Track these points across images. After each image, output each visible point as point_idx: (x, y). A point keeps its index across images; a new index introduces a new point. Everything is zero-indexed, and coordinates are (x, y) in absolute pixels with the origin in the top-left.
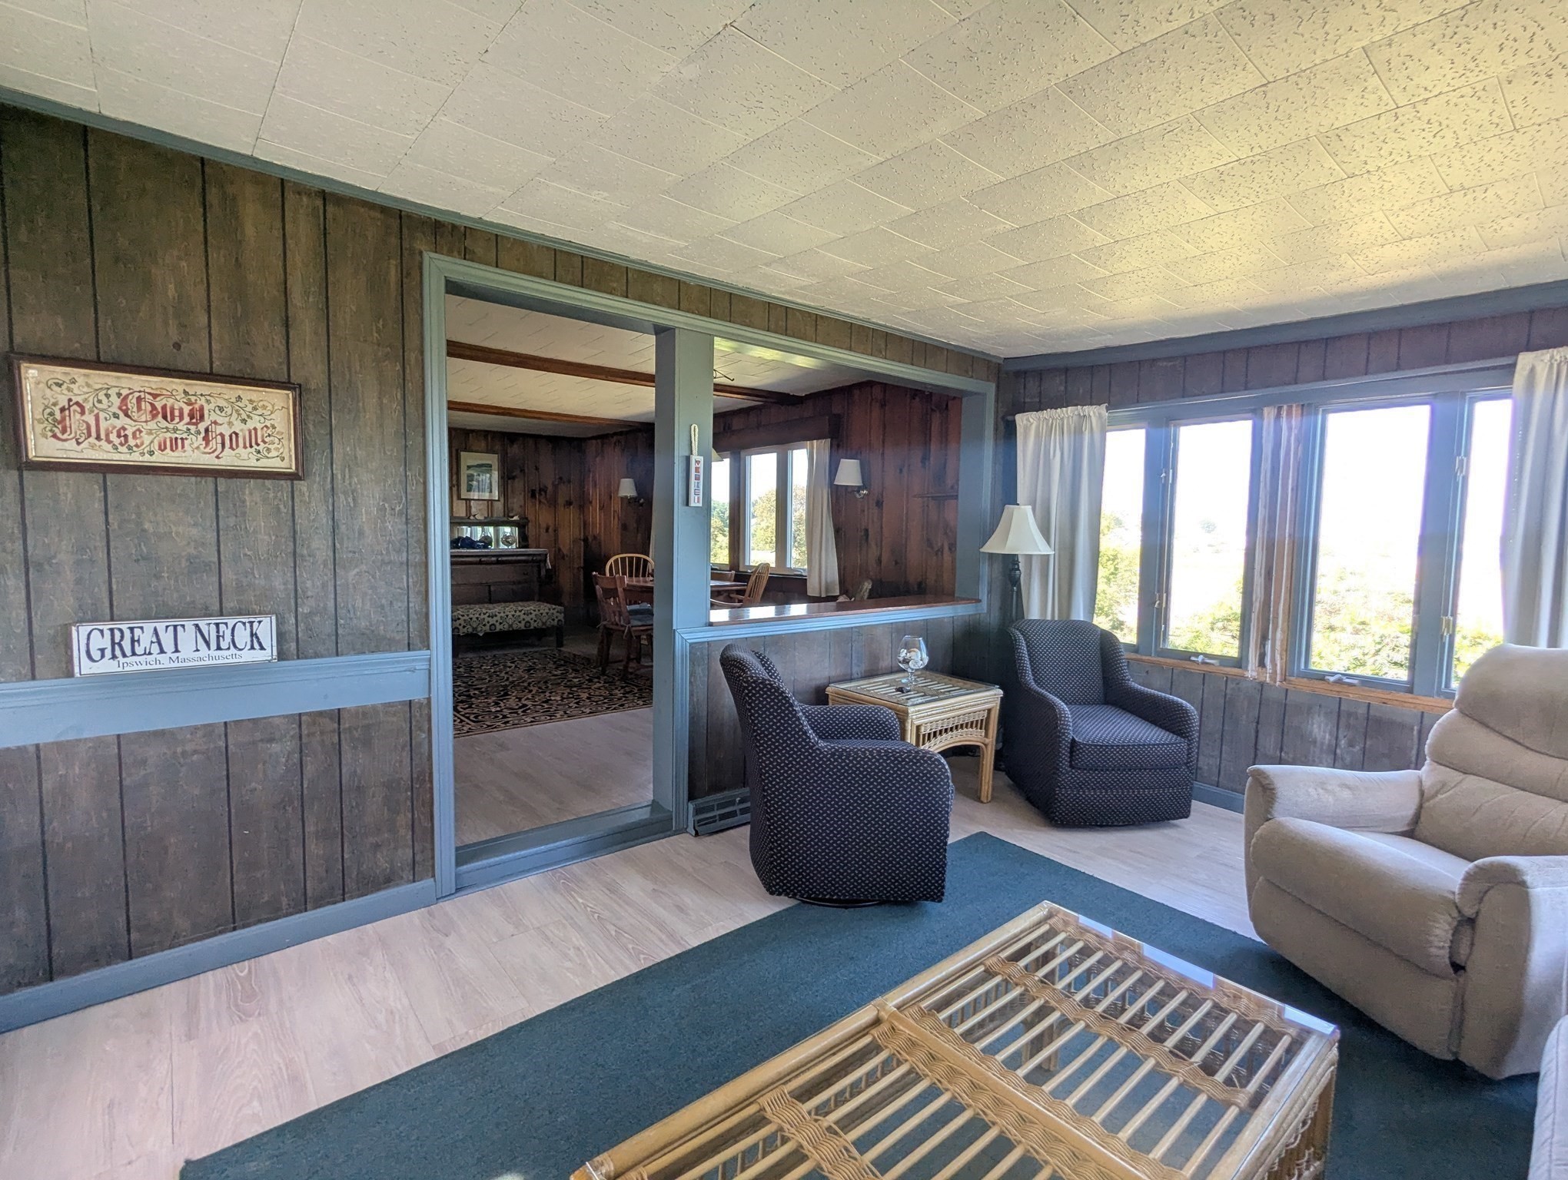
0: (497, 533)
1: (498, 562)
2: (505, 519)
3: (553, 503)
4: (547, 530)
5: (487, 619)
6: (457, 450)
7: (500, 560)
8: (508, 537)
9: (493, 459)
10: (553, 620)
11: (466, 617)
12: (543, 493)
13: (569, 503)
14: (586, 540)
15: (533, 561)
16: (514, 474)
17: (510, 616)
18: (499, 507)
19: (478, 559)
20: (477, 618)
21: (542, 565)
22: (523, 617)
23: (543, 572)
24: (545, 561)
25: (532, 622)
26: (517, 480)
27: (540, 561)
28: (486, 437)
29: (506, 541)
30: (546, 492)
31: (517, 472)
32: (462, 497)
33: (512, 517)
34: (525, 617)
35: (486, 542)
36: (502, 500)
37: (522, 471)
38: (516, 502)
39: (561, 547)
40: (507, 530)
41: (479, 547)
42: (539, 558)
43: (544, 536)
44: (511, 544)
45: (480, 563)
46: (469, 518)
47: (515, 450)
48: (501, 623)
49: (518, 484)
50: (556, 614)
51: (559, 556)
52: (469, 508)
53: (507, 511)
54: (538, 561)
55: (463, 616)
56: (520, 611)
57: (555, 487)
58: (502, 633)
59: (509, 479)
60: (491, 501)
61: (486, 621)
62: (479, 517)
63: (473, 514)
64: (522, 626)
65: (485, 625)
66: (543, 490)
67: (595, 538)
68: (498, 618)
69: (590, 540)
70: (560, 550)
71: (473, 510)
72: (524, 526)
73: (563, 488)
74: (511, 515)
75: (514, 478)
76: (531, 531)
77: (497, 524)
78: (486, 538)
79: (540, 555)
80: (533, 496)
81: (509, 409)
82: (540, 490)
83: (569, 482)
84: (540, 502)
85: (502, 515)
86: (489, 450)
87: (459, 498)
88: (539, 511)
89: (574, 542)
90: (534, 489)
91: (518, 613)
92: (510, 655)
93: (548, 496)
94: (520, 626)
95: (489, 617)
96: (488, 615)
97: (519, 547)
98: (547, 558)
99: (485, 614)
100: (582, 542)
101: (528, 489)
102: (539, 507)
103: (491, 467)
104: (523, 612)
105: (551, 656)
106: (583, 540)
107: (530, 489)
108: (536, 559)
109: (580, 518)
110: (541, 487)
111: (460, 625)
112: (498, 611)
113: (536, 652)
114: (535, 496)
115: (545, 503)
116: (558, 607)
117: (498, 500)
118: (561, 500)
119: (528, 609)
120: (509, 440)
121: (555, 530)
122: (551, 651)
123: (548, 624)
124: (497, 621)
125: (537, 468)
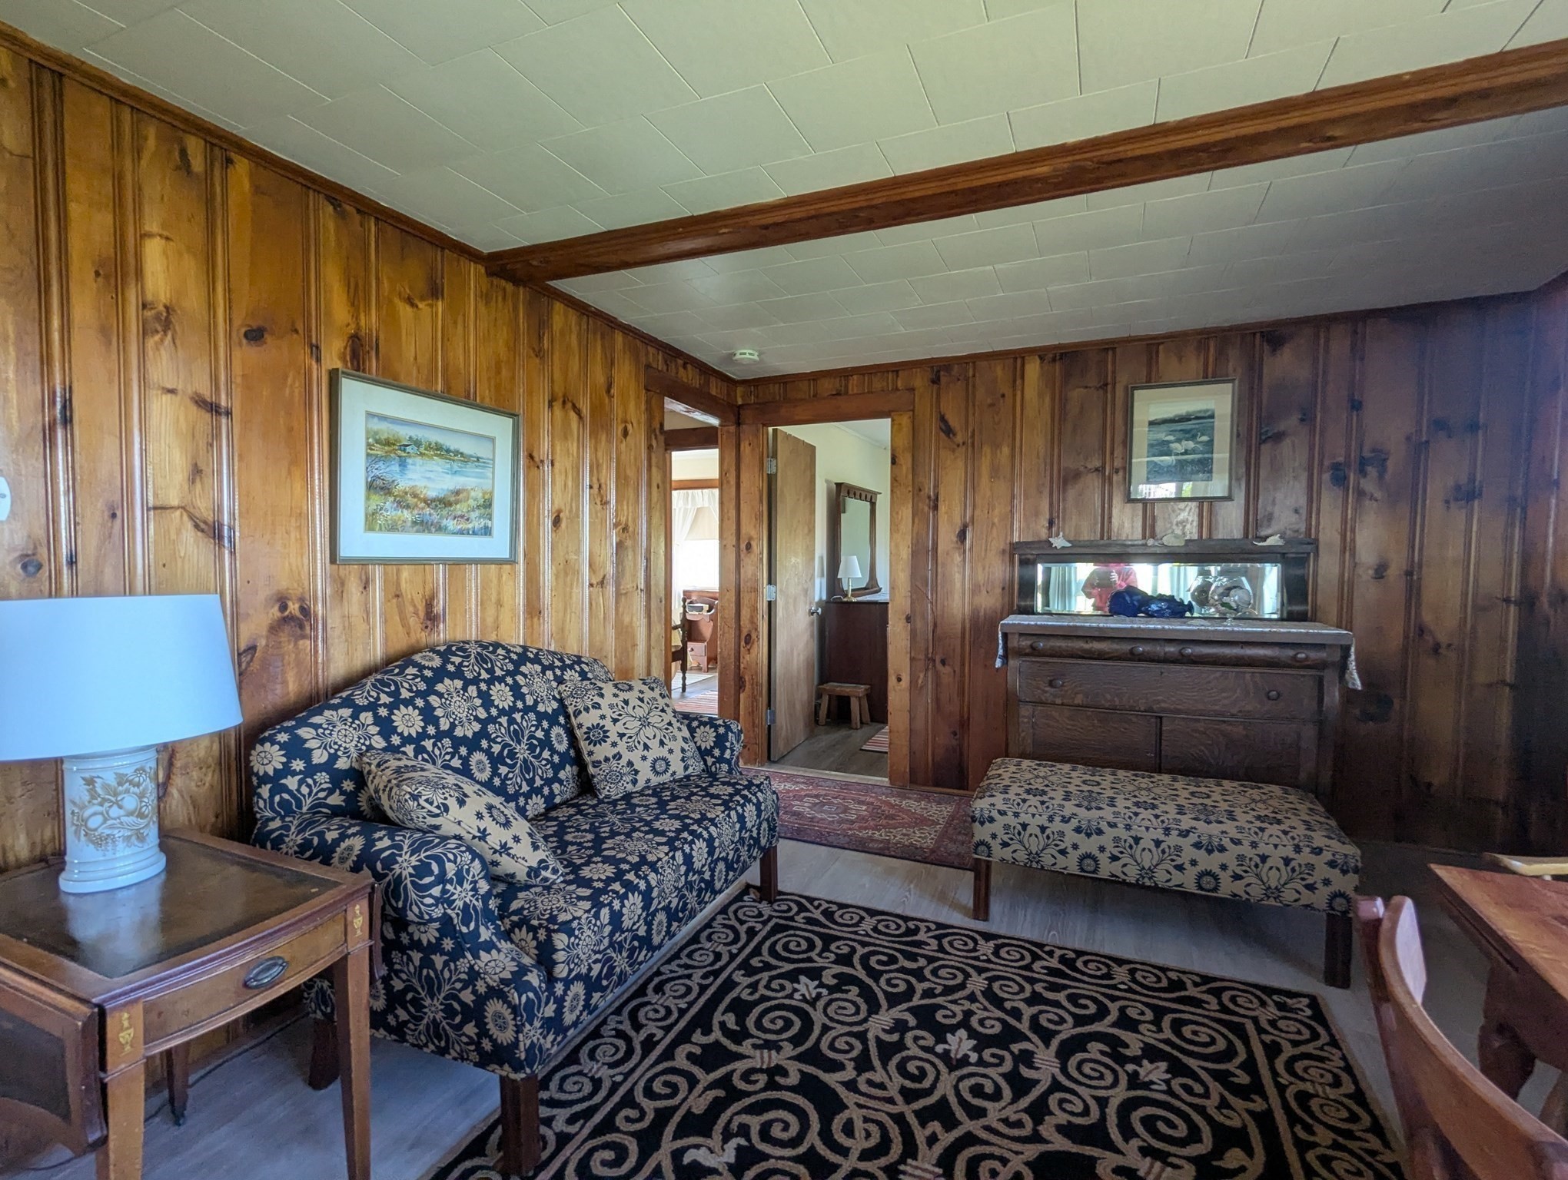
1: (1185, 659)
2: (1247, 543)
3: (1406, 496)
4: (1382, 573)
5: (1072, 837)
6: (1127, 389)
7: (1188, 654)
9: (1218, 400)
10: (1310, 888)
11: (1011, 819)
12: (1370, 469)
13: (1466, 494)
14: (1527, 601)
15: (1296, 664)
16: (1282, 426)
17: (1148, 843)
18: (1231, 514)
19: (1126, 647)
20: (1043, 829)
21: (1330, 676)
24: (1343, 667)
25: (1224, 876)
26: (1287, 442)
27: (1322, 665)
28: (1203, 345)
29: (1223, 598)
31: (1292, 421)
32: (1134, 497)
33: (1265, 539)
34: (1200, 855)
36: (1240, 495)
37: (1308, 417)
38: (1285, 497)
39: (1427, 617)
41: (1159, 613)
42: (1330, 654)
45: (1134, 657)
46: (1146, 543)
47: (1285, 364)
48: (1115, 858)
49: (1293, 453)
50: (1322, 871)
52: (1149, 521)
53: (1253, 521)
54: (1310, 665)
55: (1002, 813)
56: (1184, 833)
57: (1419, 448)
58: (1119, 887)
59: (1264, 439)
60: (1208, 503)
61: (1069, 842)
62: (1175, 540)
63: (1159, 533)
64: (1186, 881)
65: (1064, 853)
66: (1372, 460)
67: (1562, 598)
68: (1106, 840)
69: (1544, 603)
71: (1161, 527)
72: (1301, 561)
73: (1446, 448)
74: (1263, 533)
75: (1278, 437)
76: (1325, 574)
79: (1319, 646)
80: (1339, 478)
82: (1364, 462)
83: (1472, 428)
84: (1361, 492)
85: (1237, 535)
86: (1209, 376)
87: (1127, 499)
88: (1354, 520)
89: (1478, 609)
90: (1341, 459)
91: (1173, 839)
92: (1121, 974)
93: (1387, 477)
94: (1177, 878)
95: (1078, 830)
96: (1074, 823)
97: (1281, 619)
98: (1346, 656)
99: (1065, 820)
100: (1512, 608)
101: (1321, 464)
102: (1355, 510)
103: (1212, 416)
104: (1193, 838)
105: (1250, 1066)
106: (1518, 603)
107: (1327, 463)
108: (1307, 659)
109: (1508, 539)
110: (1366, 454)
111: (994, 836)
112: (1110, 818)
113: (1217, 993)
114: (1345, 478)
115: (1378, 495)
116: (1335, 844)
117: (1229, 498)
118: (1437, 485)
119: (1215, 829)
120: (1269, 341)
121: (1409, 573)
122: (1281, 1006)
123: (1288, 895)
124: (1102, 849)
125: (1356, 406)
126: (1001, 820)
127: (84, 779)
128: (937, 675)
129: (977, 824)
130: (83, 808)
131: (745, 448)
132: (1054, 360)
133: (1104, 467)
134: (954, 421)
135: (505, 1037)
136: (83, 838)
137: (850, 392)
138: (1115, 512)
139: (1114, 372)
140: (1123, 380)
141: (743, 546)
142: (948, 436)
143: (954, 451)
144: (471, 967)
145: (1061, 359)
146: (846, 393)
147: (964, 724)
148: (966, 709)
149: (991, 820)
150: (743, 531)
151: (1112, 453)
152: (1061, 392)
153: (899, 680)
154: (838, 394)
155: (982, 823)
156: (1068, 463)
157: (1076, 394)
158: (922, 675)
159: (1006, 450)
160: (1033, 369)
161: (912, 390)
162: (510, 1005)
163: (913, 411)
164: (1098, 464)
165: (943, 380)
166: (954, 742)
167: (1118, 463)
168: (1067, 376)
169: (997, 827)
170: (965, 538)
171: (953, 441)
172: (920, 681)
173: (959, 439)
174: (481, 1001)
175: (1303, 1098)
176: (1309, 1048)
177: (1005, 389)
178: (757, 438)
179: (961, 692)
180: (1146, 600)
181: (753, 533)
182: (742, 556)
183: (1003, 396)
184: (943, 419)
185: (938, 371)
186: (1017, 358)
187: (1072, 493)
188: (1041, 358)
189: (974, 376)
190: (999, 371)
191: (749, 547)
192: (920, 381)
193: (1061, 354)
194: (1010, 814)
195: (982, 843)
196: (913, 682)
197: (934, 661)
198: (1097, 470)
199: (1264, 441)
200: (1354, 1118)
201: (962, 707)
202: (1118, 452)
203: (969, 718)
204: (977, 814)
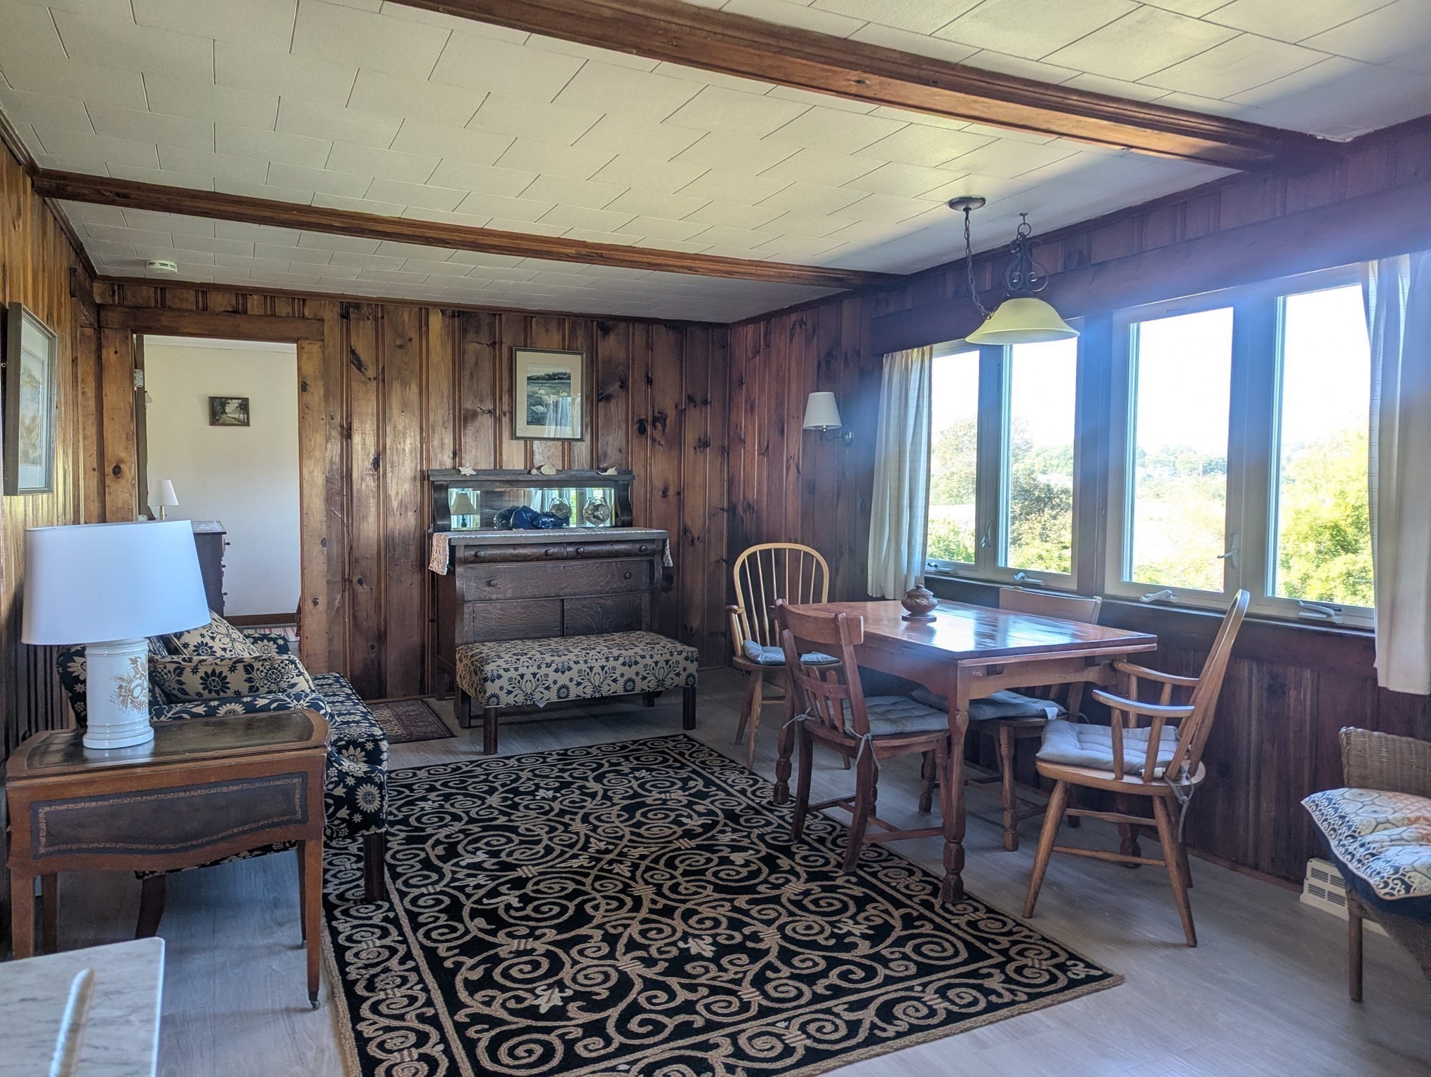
0: (581, 499)
1: (578, 556)
2: (593, 473)
3: (676, 442)
4: (665, 494)
5: (553, 676)
6: (511, 349)
7: (581, 551)
8: (597, 507)
9: (572, 365)
10: (678, 675)
11: (512, 673)
12: (658, 424)
13: (703, 444)
14: (732, 509)
15: (641, 553)
16: (610, 390)
17: (597, 669)
18: (582, 451)
19: (543, 550)
20: (534, 675)
21: (657, 559)
22: (620, 669)
23: (659, 573)
24: (663, 553)
25: (638, 679)
26: (613, 402)
27: (654, 553)
28: (561, 324)
29: (594, 512)
30: (664, 426)
31: (614, 388)
32: (518, 435)
33: (606, 470)
34: (625, 670)
35: (559, 518)
36: (588, 438)
37: (624, 385)
38: (613, 441)
39: (689, 522)
40: (597, 494)
41: (544, 526)
42: (650, 547)
43: (659, 506)
44: (603, 521)
45: (547, 557)
46: (529, 473)
47: (611, 346)
48: (579, 684)
49: (616, 410)
50: (683, 664)
51: (685, 539)
52: (529, 455)
53: (596, 459)
54: (648, 553)
55: (506, 670)
56: (616, 659)
57: (681, 413)
58: (581, 703)
59: (599, 400)
60: (567, 442)
61: (551, 680)
62: (548, 471)
63: (537, 464)
64: (618, 688)
65: (548, 688)
66: (659, 419)
67: (749, 507)
68: (574, 673)
69: (740, 510)
70: (686, 530)
71: (538, 459)
72: (625, 486)
73: (693, 415)
74: (603, 465)
75: (608, 398)
76: (638, 493)
77: (581, 483)
78: (561, 507)
79: (652, 541)
80: (642, 430)
81: (602, 246)
82: (655, 420)
83: (705, 402)
84: (654, 440)
85: (586, 467)
86: (567, 348)
87: (513, 436)
88: (651, 458)
89: (712, 515)
90: (643, 417)
91: (612, 663)
92: (594, 751)
93: (667, 430)
94: (614, 687)
95: (556, 671)
96: (554, 666)
97: (616, 526)
98: (664, 545)
99: (548, 666)
100: (725, 514)
101: (633, 418)
102: (651, 451)
103: (569, 378)
104: (621, 660)
105: (676, 760)
106: (728, 511)
107: (636, 419)
108: (646, 549)
109: (722, 471)
110: (656, 414)
111: (501, 688)
112: (575, 659)
113: (645, 744)
114: (645, 430)
115: (663, 442)
116: (687, 648)
117: (581, 440)
118: (690, 437)
119: (631, 652)
120: (602, 329)
121: (679, 494)
122: (674, 741)
123: (668, 682)
124: (571, 680)
125: (649, 381)
126: (506, 675)
127: (131, 659)
128: (354, 596)
129: (489, 682)
130: (130, 681)
131: (109, 354)
132: (453, 316)
133: (495, 410)
134: (365, 355)
135: (371, 808)
136: (129, 705)
137: (250, 312)
138: (505, 447)
139: (500, 334)
140: (507, 340)
141: (109, 470)
142: (359, 369)
143: (366, 383)
144: (340, 771)
145: (459, 316)
146: (245, 312)
147: (381, 637)
148: (382, 623)
149: (499, 677)
150: (109, 451)
151: (501, 399)
152: (460, 344)
153: (315, 603)
154: (236, 312)
155: (493, 681)
156: (468, 405)
157: (472, 348)
158: (339, 597)
159: (415, 388)
160: (436, 321)
161: (322, 320)
162: (376, 784)
163: (323, 341)
164: (491, 407)
165: (352, 316)
166: (373, 655)
167: (506, 408)
168: (464, 330)
169: (504, 682)
170: (379, 466)
171: (364, 374)
172: (337, 603)
173: (371, 372)
174: (351, 791)
175: (703, 762)
176: (694, 749)
177: (413, 334)
178: (127, 345)
179: (378, 606)
180: (536, 516)
181: (123, 454)
182: (108, 482)
183: (411, 340)
184: (353, 352)
185: (347, 307)
186: (423, 309)
187: (470, 430)
188: (443, 312)
189: (383, 317)
190: (406, 317)
191: (117, 471)
192: (331, 314)
193: (459, 312)
194: (512, 669)
195: (494, 695)
196: (330, 604)
197: (351, 582)
198: (490, 412)
199: (601, 400)
200: (723, 761)
201: (379, 620)
202: (505, 399)
203: (386, 632)
204: (489, 675)
